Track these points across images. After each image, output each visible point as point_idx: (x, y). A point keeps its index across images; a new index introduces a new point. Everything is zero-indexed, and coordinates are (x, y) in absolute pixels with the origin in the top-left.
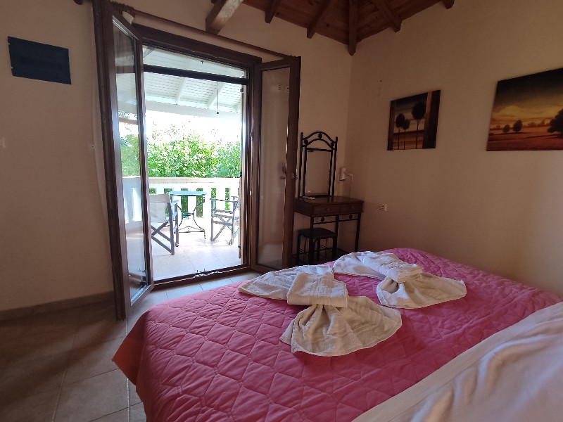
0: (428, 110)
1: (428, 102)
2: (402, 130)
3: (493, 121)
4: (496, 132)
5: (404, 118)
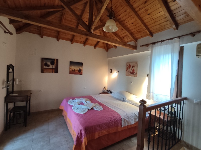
0: (55, 63)
1: (55, 61)
2: (47, 67)
3: (70, 68)
4: (71, 71)
5: (47, 64)
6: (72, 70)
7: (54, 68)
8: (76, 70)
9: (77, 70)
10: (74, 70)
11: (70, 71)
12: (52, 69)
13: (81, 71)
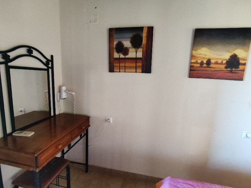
0: (144, 41)
1: (144, 35)
2: (122, 56)
4: (195, 65)
5: (123, 46)
6: (202, 63)
7: (140, 59)
8: (216, 63)
9: (222, 63)
10: (209, 62)
11: (191, 66)
12: (136, 59)
13: (241, 67)
